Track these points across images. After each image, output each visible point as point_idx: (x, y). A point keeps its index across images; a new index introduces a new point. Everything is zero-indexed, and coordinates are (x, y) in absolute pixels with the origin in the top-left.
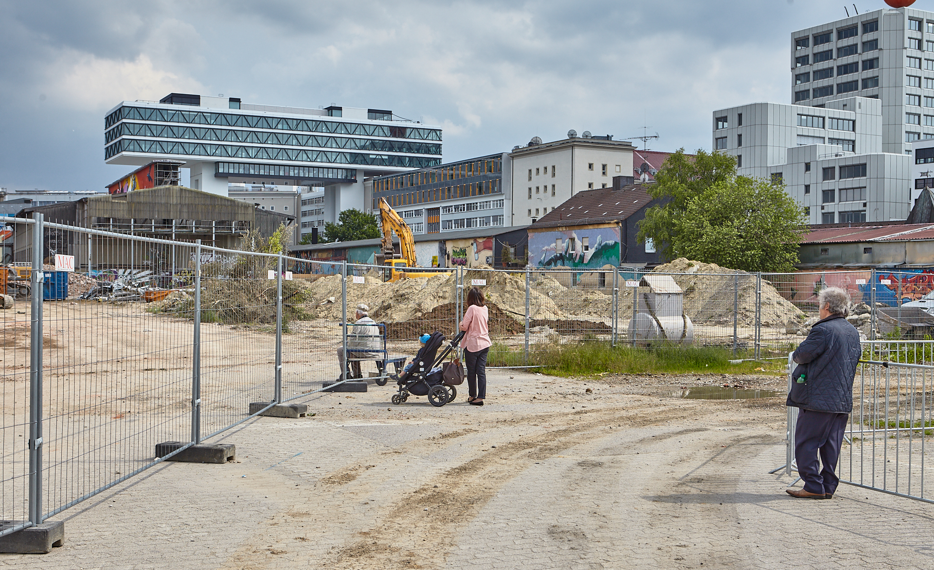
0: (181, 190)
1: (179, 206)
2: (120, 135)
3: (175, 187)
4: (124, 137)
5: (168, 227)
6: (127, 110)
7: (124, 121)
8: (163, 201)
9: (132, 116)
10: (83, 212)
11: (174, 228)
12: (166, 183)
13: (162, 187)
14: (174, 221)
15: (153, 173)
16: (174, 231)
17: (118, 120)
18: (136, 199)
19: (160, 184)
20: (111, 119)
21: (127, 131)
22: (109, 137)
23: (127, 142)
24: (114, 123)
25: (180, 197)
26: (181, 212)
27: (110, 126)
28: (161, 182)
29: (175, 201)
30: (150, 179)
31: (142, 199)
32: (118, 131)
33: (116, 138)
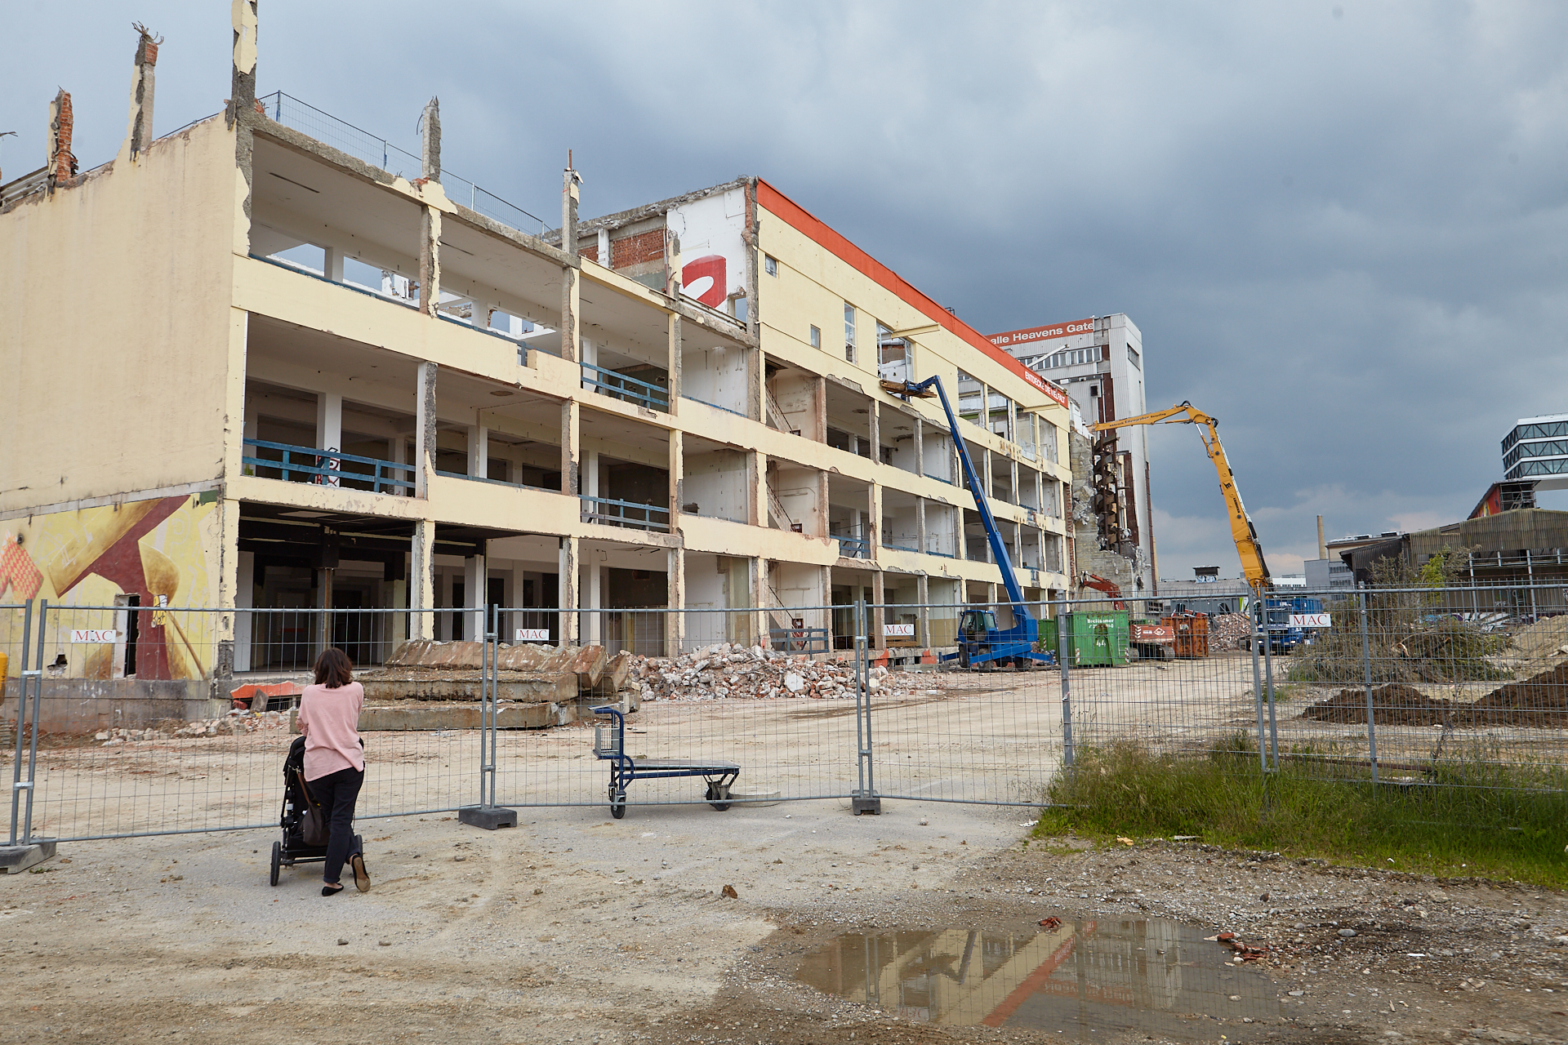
0: (1534, 512)
1: (1534, 533)
2: (1519, 459)
3: (1528, 510)
4: (1523, 460)
5: (1522, 559)
6: (1523, 430)
7: (1521, 441)
8: (1510, 528)
9: (1531, 435)
10: (1410, 550)
11: (1529, 560)
12: (1515, 506)
13: (1508, 512)
14: (1528, 552)
15: (1499, 497)
16: (1529, 563)
17: (1515, 442)
18: (1472, 530)
19: (1508, 509)
20: (1506, 444)
21: (1526, 453)
22: (1508, 462)
23: (1527, 466)
24: (1511, 446)
25: (1534, 521)
26: (1537, 540)
27: (1507, 450)
28: (1507, 507)
29: (1527, 527)
30: (1497, 503)
31: (1480, 530)
32: (1516, 455)
33: (1515, 462)
